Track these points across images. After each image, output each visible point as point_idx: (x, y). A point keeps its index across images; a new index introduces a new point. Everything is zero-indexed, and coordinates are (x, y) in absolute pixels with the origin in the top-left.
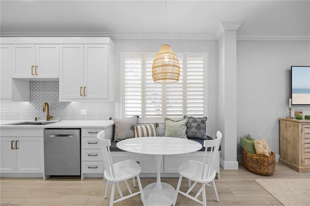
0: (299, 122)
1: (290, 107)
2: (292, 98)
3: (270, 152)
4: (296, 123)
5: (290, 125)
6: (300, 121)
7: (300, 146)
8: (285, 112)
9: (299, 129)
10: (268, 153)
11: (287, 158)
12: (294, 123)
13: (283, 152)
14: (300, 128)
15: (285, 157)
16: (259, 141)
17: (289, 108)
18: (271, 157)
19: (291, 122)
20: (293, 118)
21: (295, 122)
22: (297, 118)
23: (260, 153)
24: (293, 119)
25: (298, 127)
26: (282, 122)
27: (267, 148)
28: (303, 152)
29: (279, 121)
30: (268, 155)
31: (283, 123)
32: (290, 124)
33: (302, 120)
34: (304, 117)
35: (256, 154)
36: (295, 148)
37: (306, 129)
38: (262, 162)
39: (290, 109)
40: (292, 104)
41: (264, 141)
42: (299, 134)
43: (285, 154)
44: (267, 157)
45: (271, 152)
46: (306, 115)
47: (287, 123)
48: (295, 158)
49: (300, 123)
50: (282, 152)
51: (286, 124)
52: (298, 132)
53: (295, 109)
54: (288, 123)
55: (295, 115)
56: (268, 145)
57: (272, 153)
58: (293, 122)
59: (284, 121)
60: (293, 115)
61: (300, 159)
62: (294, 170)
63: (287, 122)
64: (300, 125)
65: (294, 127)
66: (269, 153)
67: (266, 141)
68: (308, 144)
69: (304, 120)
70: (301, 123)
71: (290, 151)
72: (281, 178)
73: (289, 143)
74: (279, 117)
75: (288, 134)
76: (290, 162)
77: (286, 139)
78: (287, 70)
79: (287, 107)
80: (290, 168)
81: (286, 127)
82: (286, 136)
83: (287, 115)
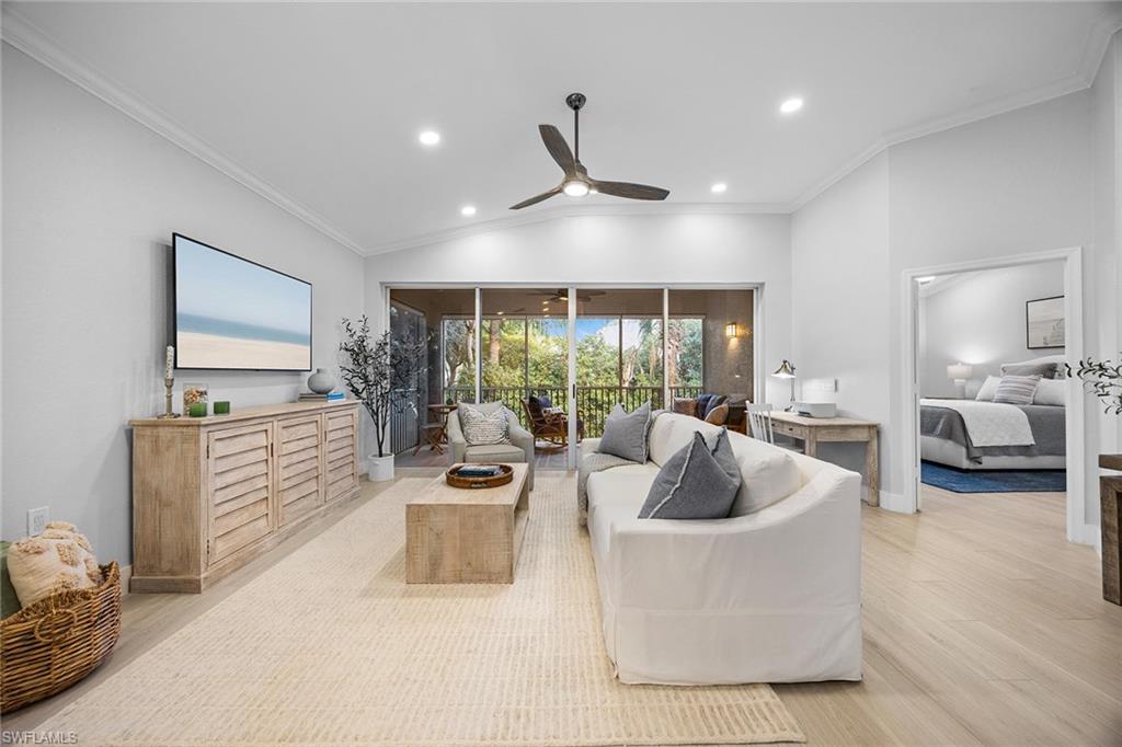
0: (199, 426)
1: (170, 377)
2: (175, 346)
3: (95, 568)
4: (190, 429)
5: (172, 440)
6: (204, 421)
7: (203, 504)
8: (152, 396)
9: (199, 447)
10: (85, 576)
11: (160, 563)
12: (185, 430)
13: (144, 547)
14: (203, 444)
15: (152, 562)
16: (39, 542)
17: (166, 380)
18: (102, 588)
19: (176, 429)
20: (179, 415)
21: (188, 426)
22: (193, 414)
23: (47, 594)
24: (179, 419)
25: (197, 442)
26: (141, 433)
27: (83, 554)
28: (212, 520)
29: (130, 435)
30: (85, 584)
31: (143, 436)
32: (169, 435)
33: (208, 417)
34: (210, 409)
35: (21, 608)
36: (188, 517)
37: (218, 443)
38: (59, 633)
39: (169, 384)
40: (175, 367)
41: (63, 533)
42: (199, 463)
43: (154, 551)
44: (85, 595)
45: (100, 567)
46: (217, 401)
47: (161, 434)
48: (188, 550)
49: (202, 429)
50: (139, 550)
51: (156, 440)
52: (197, 458)
53: (185, 385)
54: (164, 433)
55: (186, 402)
56: (85, 540)
57: (105, 571)
58: (180, 429)
59: (148, 431)
60: (178, 406)
61: (203, 547)
62: (186, 593)
63: (161, 429)
64: (203, 436)
65: (186, 446)
66: (90, 575)
67: (72, 530)
68: (223, 491)
69: (211, 418)
70: (206, 425)
71: (169, 535)
72: (144, 653)
73: (168, 505)
74: (128, 417)
75: (161, 475)
76: (171, 572)
77: (158, 493)
78: (157, 244)
79: (156, 376)
80: (172, 595)
81: (156, 451)
82: (154, 484)
83: (156, 407)
